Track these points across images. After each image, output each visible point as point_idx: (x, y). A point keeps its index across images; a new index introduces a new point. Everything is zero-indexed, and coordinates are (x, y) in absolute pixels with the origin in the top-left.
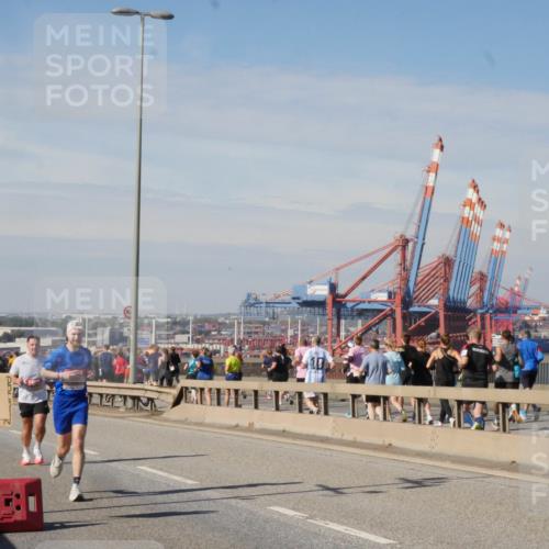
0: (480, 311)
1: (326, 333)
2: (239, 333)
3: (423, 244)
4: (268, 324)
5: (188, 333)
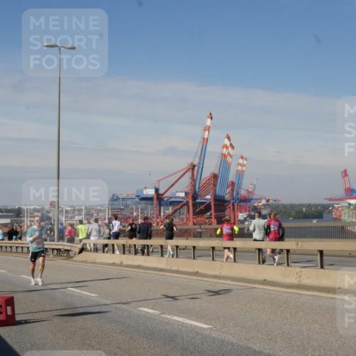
0: (232, 201)
3: (203, 168)
4: (123, 209)
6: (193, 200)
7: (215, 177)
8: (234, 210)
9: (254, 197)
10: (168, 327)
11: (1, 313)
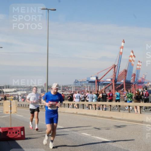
0: (134, 83)
1: (95, 89)
2: (73, 90)
3: (119, 67)
4: (81, 87)
5: (60, 90)
6: (115, 83)
7: (126, 71)
8: (135, 87)
9: (145, 81)
11: (19, 134)
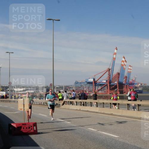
0: (126, 84)
1: (93, 89)
3: (113, 70)
4: (80, 87)
5: (63, 89)
6: (109, 84)
7: (119, 74)
9: (136, 83)
10: (101, 137)
11: (32, 129)
